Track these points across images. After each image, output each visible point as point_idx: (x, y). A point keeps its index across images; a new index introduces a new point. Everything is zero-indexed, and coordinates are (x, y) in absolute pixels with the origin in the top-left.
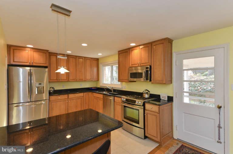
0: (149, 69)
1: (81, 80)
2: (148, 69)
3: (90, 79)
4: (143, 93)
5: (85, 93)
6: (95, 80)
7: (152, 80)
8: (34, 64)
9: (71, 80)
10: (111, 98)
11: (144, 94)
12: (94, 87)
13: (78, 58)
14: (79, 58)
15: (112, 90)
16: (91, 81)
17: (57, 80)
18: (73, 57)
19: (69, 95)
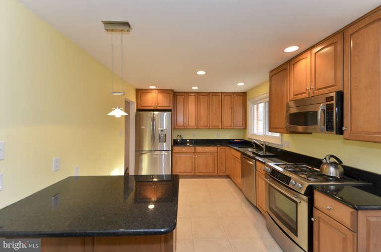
0: (334, 102)
1: (215, 128)
2: (332, 102)
3: (230, 126)
4: (324, 161)
5: (219, 148)
6: (240, 128)
7: (345, 132)
8: (158, 108)
9: (201, 128)
10: (251, 163)
11: (325, 166)
12: (239, 140)
13: (211, 95)
14: (213, 96)
15: (264, 147)
16: (231, 128)
17: (184, 126)
18: (203, 94)
19: (197, 147)
